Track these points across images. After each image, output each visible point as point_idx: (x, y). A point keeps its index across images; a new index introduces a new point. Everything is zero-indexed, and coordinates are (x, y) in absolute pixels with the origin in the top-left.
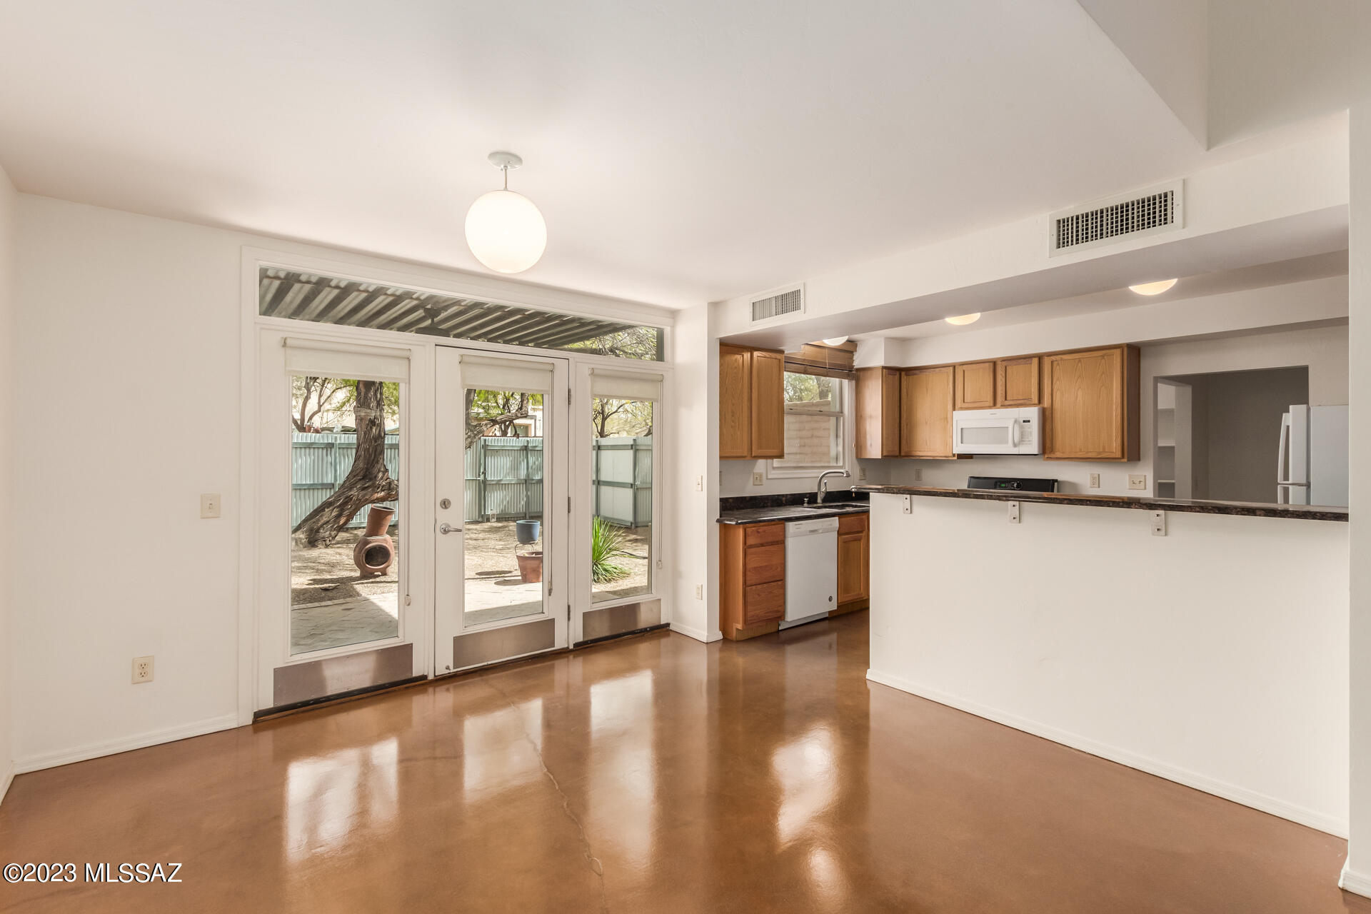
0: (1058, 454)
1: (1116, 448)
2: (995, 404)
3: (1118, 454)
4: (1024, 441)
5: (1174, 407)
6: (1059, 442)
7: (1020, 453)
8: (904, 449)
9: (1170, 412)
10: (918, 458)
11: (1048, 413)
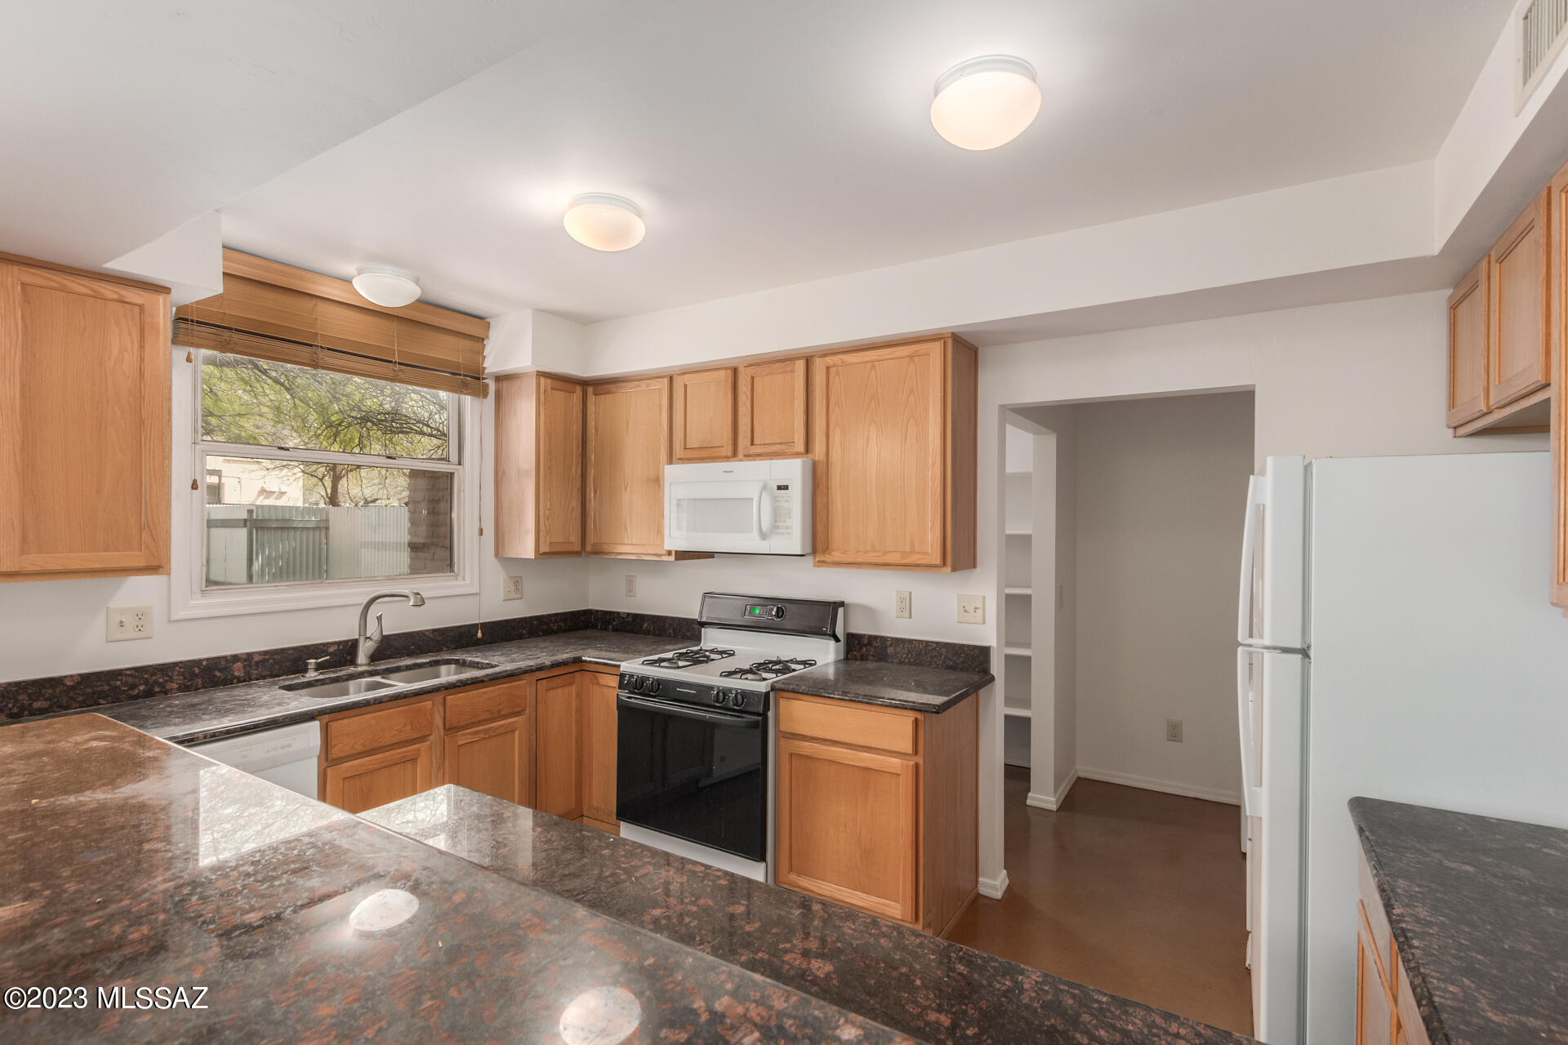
0: (836, 556)
1: (932, 545)
2: (735, 454)
3: (936, 559)
4: (778, 527)
5: (1030, 469)
6: (837, 534)
7: (772, 553)
8: (591, 539)
9: (1024, 479)
10: (613, 557)
11: (821, 469)
